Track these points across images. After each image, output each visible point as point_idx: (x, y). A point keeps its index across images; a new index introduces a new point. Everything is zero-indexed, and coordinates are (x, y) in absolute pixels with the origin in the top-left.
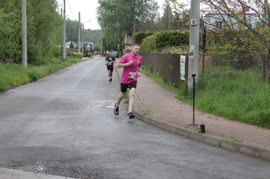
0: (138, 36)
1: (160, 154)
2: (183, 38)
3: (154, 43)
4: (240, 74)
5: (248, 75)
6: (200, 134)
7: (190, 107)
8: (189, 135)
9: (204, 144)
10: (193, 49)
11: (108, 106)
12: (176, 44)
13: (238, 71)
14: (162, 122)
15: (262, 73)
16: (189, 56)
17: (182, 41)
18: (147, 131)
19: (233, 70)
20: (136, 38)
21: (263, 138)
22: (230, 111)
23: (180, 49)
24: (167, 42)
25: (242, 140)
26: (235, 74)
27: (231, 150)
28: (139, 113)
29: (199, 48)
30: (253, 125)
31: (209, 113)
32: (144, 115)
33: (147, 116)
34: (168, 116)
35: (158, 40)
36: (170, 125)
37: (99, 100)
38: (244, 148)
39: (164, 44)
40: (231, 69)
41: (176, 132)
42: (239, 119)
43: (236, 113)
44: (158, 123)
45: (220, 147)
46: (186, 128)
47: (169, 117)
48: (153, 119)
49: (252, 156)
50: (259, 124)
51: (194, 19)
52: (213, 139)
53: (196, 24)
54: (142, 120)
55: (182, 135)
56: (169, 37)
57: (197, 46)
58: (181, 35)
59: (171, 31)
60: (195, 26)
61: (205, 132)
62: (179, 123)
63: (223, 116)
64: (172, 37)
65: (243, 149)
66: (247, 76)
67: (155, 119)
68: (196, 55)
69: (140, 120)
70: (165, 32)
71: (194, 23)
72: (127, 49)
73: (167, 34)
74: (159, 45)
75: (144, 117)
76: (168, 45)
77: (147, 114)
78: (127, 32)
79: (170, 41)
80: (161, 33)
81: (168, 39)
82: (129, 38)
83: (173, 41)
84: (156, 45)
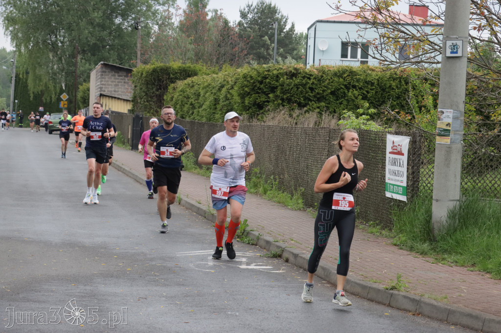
0: (152, 74)
2: (314, 86)
3: (229, 96)
10: (450, 121)
11: (241, 265)
12: (296, 101)
16: (437, 137)
17: (311, 94)
20: (146, 80)
23: (364, 116)
24: (271, 95)
28: (370, 286)
29: (463, 118)
32: (392, 289)
33: (401, 293)
34: (455, 295)
35: (246, 89)
39: (263, 99)
44: (450, 312)
47: (463, 298)
51: (454, 42)
53: (459, 54)
56: (277, 81)
57: (460, 111)
58: (309, 79)
59: (281, 66)
60: (457, 60)
64: (284, 83)
68: (457, 137)
69: (379, 303)
70: (264, 68)
71: (455, 51)
72: (107, 109)
73: (271, 73)
74: (249, 103)
75: (392, 295)
76: (275, 102)
77: (398, 287)
78: (102, 62)
79: (278, 92)
80: (253, 70)
81: (274, 87)
82: (107, 79)
83: (289, 93)
84: (239, 101)
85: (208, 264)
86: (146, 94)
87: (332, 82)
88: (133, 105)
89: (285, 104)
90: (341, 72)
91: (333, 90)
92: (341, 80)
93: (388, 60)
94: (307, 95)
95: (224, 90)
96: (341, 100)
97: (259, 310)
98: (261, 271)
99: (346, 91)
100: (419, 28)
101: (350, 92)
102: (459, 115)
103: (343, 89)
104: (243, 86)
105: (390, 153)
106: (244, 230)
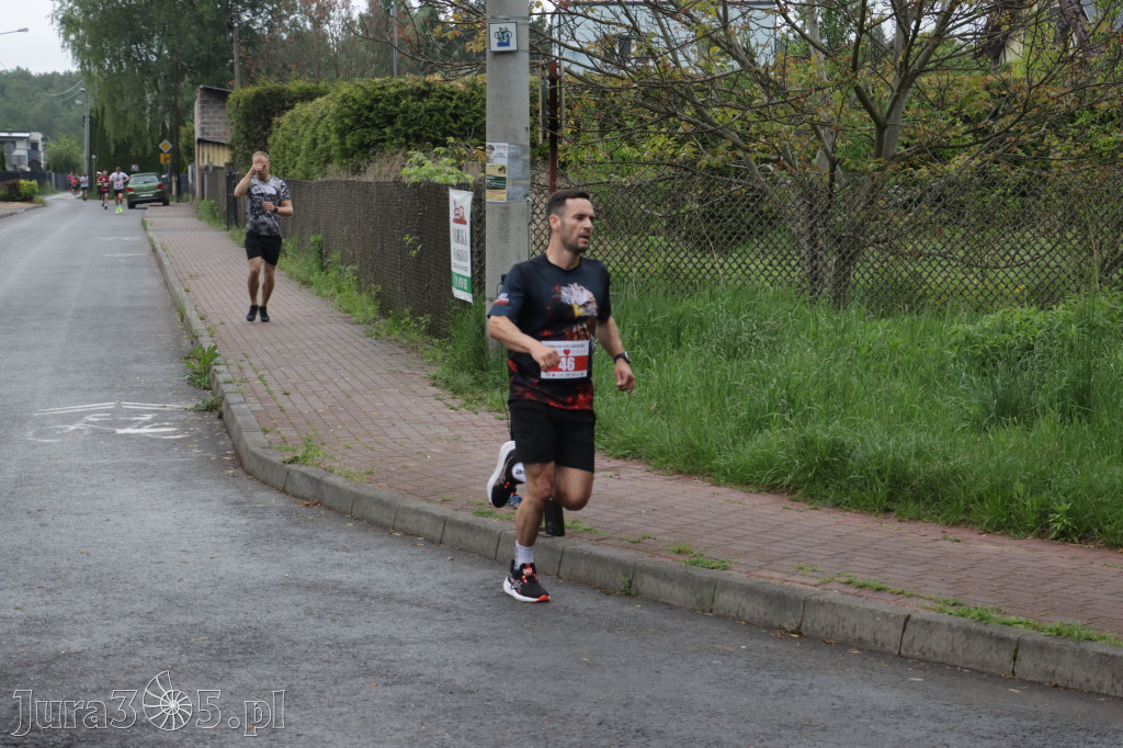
0: (254, 102)
1: (367, 638)
2: (459, 112)
3: (327, 133)
4: (713, 271)
5: (748, 272)
7: (496, 422)
8: (495, 546)
9: (558, 585)
10: (504, 162)
11: (124, 428)
12: (429, 137)
13: (704, 256)
14: (370, 493)
15: (805, 263)
16: (488, 192)
17: (454, 125)
18: (304, 536)
19: (682, 254)
20: (245, 113)
21: (810, 547)
22: (670, 434)
23: (445, 159)
24: (387, 130)
25: (722, 562)
26: (691, 272)
27: (679, 608)
28: (266, 457)
29: (528, 157)
30: (768, 492)
32: (291, 462)
33: (303, 469)
34: (399, 466)
35: (346, 121)
36: (406, 505)
37: (79, 402)
38: (732, 597)
39: (374, 137)
40: (673, 250)
41: (438, 536)
42: (711, 470)
43: (697, 442)
44: (357, 498)
45: (628, 594)
46: (483, 519)
47: (404, 471)
48: (331, 479)
49: (766, 628)
50: (797, 489)
51: (503, 26)
52: (600, 560)
53: (513, 47)
54: (281, 485)
55: (461, 551)
56: (397, 105)
57: (521, 146)
58: (451, 99)
59: (402, 80)
60: (510, 58)
61: (566, 530)
62: (448, 496)
63: (641, 457)
64: (408, 107)
65: (727, 600)
66: (743, 277)
67: (339, 481)
68: (519, 189)
69: (273, 486)
70: (375, 84)
71: (505, 41)
72: (206, 163)
73: (386, 93)
74: (352, 144)
75: (289, 472)
76: (395, 141)
77: (304, 458)
78: (201, 86)
79: (399, 123)
80: (358, 89)
81: (391, 115)
82: (211, 114)
83: (416, 125)
84: (337, 142)
86: (247, 136)
88: (232, 153)
89: (412, 143)
95: (323, 123)
98: (147, 437)
102: (519, 151)
104: (342, 116)
106: (208, 364)
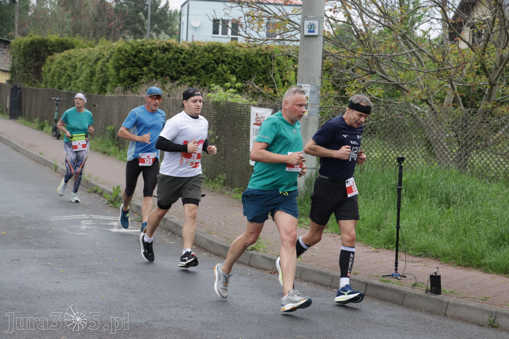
0: (29, 46)
2: (185, 61)
3: (104, 68)
6: (434, 296)
9: (450, 320)
11: (112, 228)
12: (168, 75)
17: (183, 68)
20: (24, 52)
23: (231, 90)
24: (145, 69)
29: (319, 92)
31: (388, 249)
32: (252, 250)
33: (260, 254)
35: (121, 62)
37: (75, 214)
39: (137, 72)
40: (386, 146)
45: (494, 327)
51: (312, 22)
53: (316, 33)
56: (151, 55)
57: (317, 86)
58: (181, 53)
59: (154, 41)
60: (314, 39)
64: (157, 57)
68: (314, 110)
69: (240, 263)
70: (138, 42)
71: (312, 30)
73: (144, 48)
74: (124, 76)
75: (251, 255)
76: (149, 75)
77: (257, 248)
79: (152, 65)
80: (128, 44)
81: (147, 61)
83: (162, 67)
84: (114, 74)
85: (81, 228)
86: (24, 65)
87: (203, 57)
88: (11, 76)
89: (158, 77)
90: (211, 48)
91: (203, 64)
92: (211, 55)
93: (252, 37)
94: (179, 69)
95: (100, 63)
96: (211, 75)
97: (128, 270)
98: (132, 234)
99: (216, 66)
100: (280, 7)
101: (219, 67)
102: (316, 89)
103: (213, 63)
104: (118, 60)
105: (254, 124)
106: (117, 196)
